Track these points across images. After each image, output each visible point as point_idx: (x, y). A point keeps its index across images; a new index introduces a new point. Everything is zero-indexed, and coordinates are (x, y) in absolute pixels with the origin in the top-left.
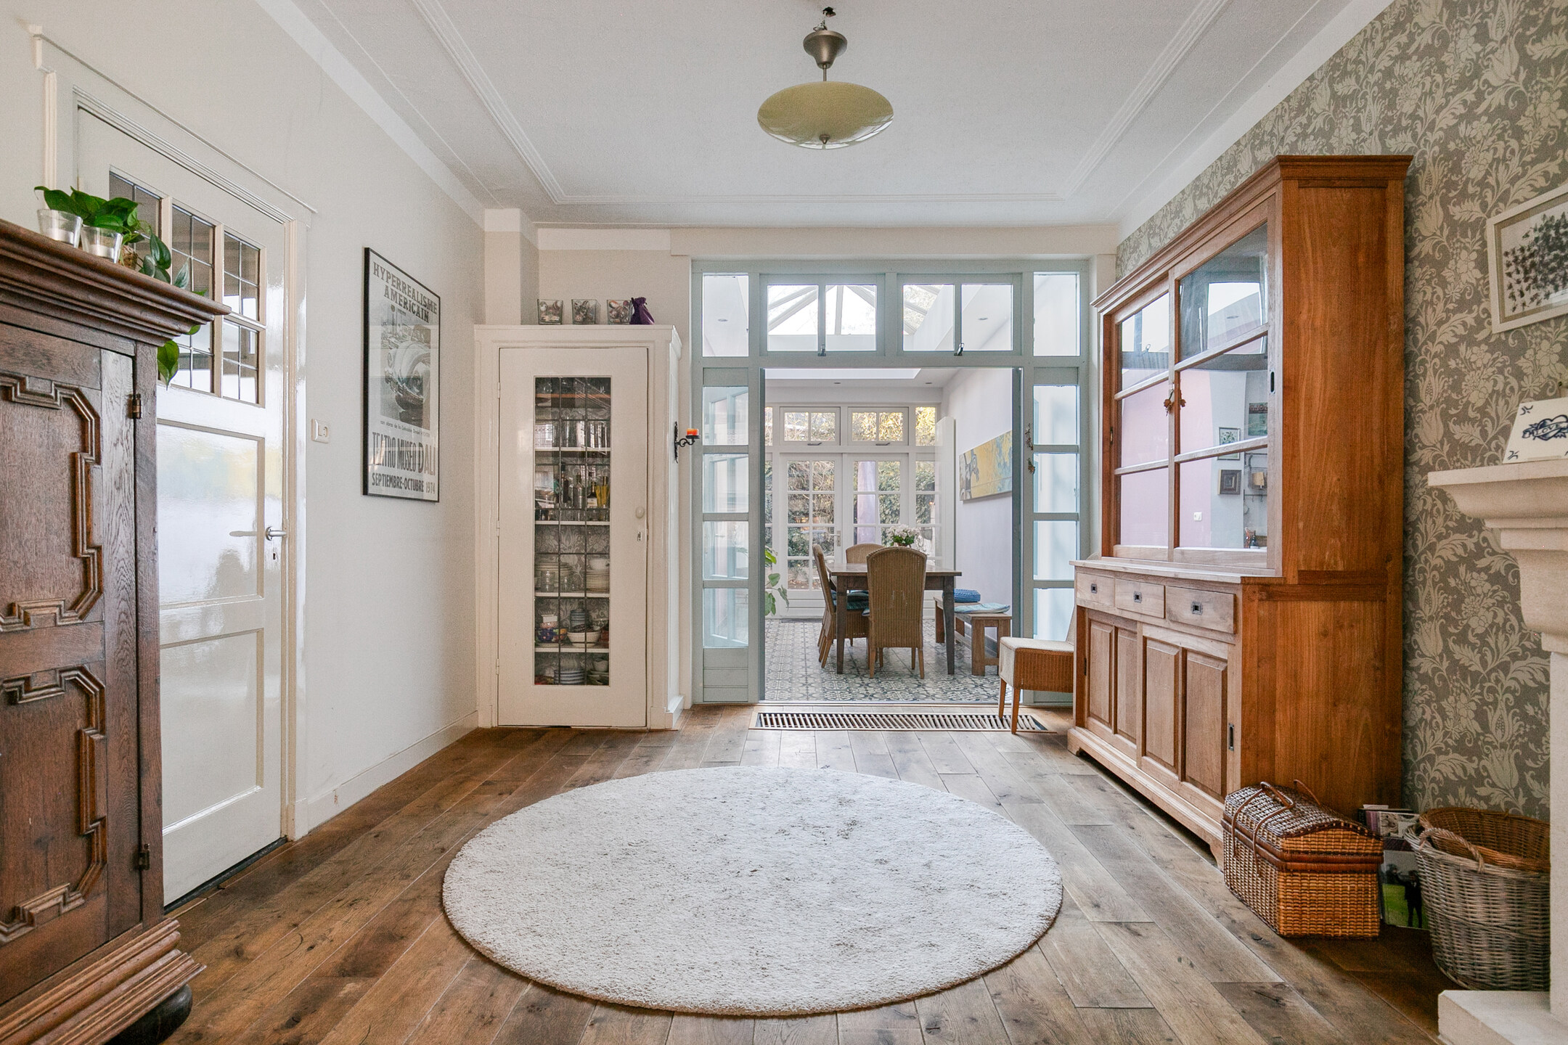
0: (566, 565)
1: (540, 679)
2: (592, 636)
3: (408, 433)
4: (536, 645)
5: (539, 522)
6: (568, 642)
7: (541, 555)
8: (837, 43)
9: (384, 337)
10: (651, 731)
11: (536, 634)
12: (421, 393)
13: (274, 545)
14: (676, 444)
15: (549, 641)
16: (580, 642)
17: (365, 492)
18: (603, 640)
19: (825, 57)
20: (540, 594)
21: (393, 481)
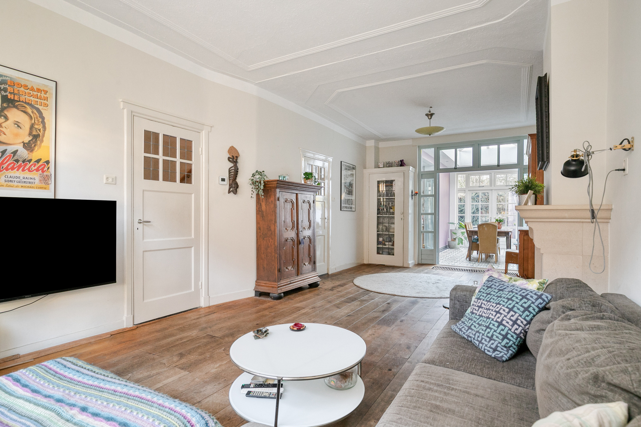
0: (385, 226)
1: (378, 253)
2: (390, 243)
3: (349, 197)
4: (377, 245)
5: (378, 215)
6: (385, 245)
7: (378, 223)
8: (432, 115)
9: (344, 178)
10: (404, 267)
11: (377, 243)
12: (352, 188)
13: (326, 220)
14: (412, 195)
15: (380, 244)
16: (388, 245)
17: (341, 210)
18: (393, 245)
19: (430, 118)
20: (378, 233)
21: (346, 207)
